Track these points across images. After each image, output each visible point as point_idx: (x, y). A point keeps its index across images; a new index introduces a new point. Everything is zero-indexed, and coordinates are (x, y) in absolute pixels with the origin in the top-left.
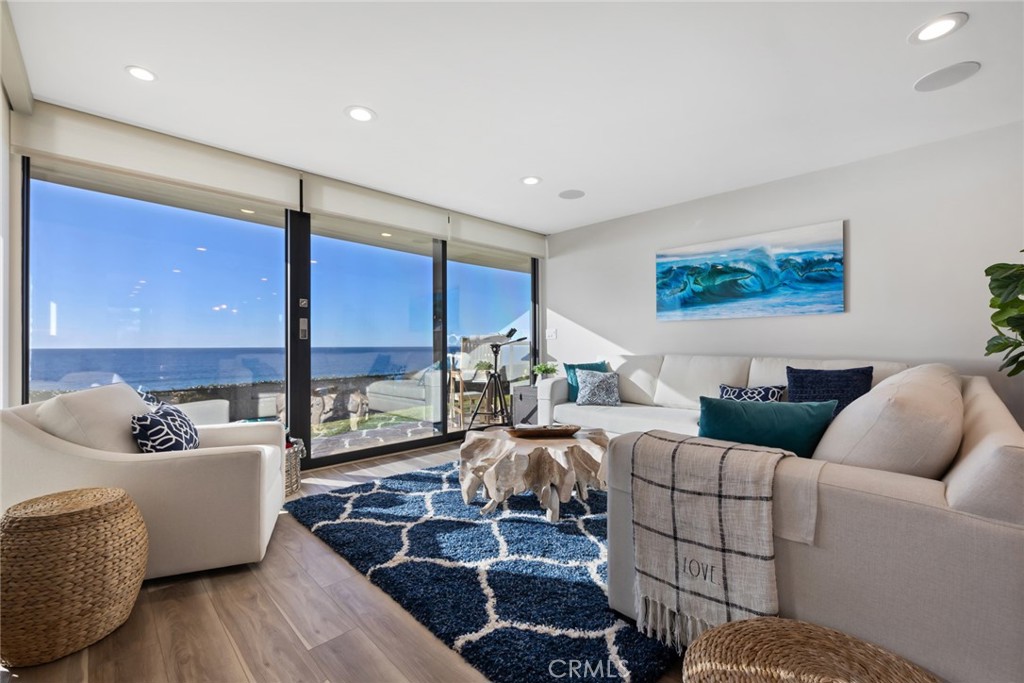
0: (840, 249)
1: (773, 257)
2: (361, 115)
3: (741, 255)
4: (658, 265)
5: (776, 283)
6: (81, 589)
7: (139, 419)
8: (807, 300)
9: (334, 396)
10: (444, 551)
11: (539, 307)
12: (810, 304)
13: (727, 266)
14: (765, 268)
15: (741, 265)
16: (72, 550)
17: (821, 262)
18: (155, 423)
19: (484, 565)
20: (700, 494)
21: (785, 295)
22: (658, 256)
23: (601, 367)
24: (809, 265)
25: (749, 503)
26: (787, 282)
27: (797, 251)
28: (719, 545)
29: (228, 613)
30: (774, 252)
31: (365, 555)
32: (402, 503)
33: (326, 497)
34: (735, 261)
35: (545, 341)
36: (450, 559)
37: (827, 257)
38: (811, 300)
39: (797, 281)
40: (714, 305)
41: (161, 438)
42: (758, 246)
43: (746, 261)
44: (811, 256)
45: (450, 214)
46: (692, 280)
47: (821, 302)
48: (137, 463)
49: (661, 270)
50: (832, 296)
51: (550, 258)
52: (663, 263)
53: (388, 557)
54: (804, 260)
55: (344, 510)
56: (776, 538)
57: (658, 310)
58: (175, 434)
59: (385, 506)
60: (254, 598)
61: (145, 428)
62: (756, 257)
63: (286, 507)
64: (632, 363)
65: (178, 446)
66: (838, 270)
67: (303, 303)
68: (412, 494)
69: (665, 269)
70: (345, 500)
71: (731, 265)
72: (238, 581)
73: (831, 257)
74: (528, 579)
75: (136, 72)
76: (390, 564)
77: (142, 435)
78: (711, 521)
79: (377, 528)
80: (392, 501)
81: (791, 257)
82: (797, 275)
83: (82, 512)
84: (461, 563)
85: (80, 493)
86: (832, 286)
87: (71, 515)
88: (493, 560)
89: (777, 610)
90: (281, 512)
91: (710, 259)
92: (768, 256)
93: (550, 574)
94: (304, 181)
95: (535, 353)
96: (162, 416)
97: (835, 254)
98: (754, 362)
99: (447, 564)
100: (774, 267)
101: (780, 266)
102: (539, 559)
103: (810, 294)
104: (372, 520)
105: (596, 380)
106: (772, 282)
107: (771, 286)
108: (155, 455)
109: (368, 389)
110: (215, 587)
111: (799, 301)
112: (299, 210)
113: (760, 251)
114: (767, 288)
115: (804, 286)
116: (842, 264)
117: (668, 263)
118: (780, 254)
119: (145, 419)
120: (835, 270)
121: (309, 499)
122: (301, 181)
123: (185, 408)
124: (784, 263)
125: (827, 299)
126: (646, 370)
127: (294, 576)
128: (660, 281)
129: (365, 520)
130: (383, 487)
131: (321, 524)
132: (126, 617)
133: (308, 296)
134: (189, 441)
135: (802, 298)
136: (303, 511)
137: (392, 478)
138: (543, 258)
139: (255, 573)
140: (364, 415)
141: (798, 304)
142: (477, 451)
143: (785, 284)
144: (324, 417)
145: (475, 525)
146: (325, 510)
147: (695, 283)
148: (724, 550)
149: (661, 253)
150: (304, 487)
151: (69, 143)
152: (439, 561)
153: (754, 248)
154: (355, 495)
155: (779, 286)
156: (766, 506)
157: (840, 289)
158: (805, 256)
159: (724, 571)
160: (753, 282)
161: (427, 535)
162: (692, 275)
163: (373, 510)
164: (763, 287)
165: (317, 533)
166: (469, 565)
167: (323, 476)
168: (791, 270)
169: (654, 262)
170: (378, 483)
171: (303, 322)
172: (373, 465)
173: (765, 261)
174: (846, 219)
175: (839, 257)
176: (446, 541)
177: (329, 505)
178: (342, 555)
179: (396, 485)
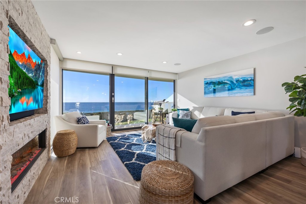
0: (253, 77)
1: (234, 79)
2: (120, 54)
3: (226, 79)
4: (205, 81)
5: (235, 87)
6: (67, 146)
7: (78, 118)
8: (244, 92)
9: (124, 115)
10: (132, 149)
11: (176, 93)
12: (244, 93)
13: (222, 82)
14: (232, 82)
15: (226, 81)
16: (65, 139)
17: (248, 80)
18: (81, 119)
19: (138, 152)
20: (166, 137)
21: (238, 90)
22: (205, 79)
23: (187, 110)
24: (244, 81)
25: (172, 139)
26: (238, 86)
27: (241, 77)
28: (169, 148)
29: (90, 154)
30: (235, 78)
31: (116, 148)
32: (129, 139)
33: (115, 137)
34: (224, 80)
35: (177, 102)
36: (132, 150)
37: (249, 79)
38: (245, 91)
39: (241, 86)
40: (219, 93)
41: (81, 122)
42: (231, 76)
43: (227, 80)
44: (245, 79)
45: (148, 71)
46: (213, 85)
47: (248, 92)
48: (77, 126)
49: (205, 83)
50: (251, 90)
51: (178, 79)
52: (206, 81)
53: (120, 149)
54: (243, 80)
55: (117, 140)
56: (175, 146)
57: (205, 94)
58: (84, 121)
59: (125, 140)
60: (95, 152)
61: (79, 120)
62: (230, 79)
63: (106, 138)
64: (195, 109)
65: (84, 123)
66: (252, 83)
67: (113, 94)
68: (132, 138)
69: (206, 83)
70: (118, 138)
71: (223, 81)
72: (93, 150)
73: (250, 79)
74: (145, 155)
75: (78, 52)
76: (120, 150)
77: (79, 121)
78: (168, 143)
79: (121, 143)
80: (128, 139)
81: (239, 79)
82: (241, 84)
83: (67, 133)
84: (134, 151)
85: (68, 130)
86: (251, 87)
87: (65, 133)
88: (141, 151)
89: (175, 160)
90: (105, 139)
91: (218, 80)
92: (233, 79)
93: (151, 155)
94: (113, 67)
95: (174, 105)
96: (83, 118)
97: (251, 78)
98: (226, 109)
99: (131, 151)
100: (235, 82)
101: (236, 82)
102: (150, 152)
103: (244, 90)
104: (121, 142)
105: (184, 113)
106: (234, 86)
107: (234, 87)
108: (80, 125)
109: (134, 114)
110: (89, 150)
111: (242, 92)
112: (112, 73)
113: (231, 77)
114: (233, 88)
115: (243, 87)
116: (254, 81)
117: (207, 81)
118: (237, 78)
119: (79, 118)
120: (251, 83)
121: (111, 137)
122: (112, 67)
123: (87, 117)
124: (237, 81)
125: (249, 91)
126: (198, 111)
127: (103, 150)
128: (205, 86)
129: (120, 142)
130: (127, 136)
131: (111, 142)
132: (74, 152)
133: (114, 93)
134: (87, 123)
135: (242, 91)
136: (109, 139)
137: (130, 134)
138: (176, 80)
139: (96, 149)
140: (131, 121)
141: (241, 93)
142: (145, 129)
143: (238, 87)
144: (121, 120)
145: (142, 145)
146: (113, 139)
147: (214, 87)
148: (169, 149)
149: (206, 78)
150: (112, 135)
151: (70, 65)
152: (129, 150)
153: (229, 76)
154: (121, 137)
155: (236, 87)
156: (174, 139)
157: (252, 88)
158: (243, 79)
159: (169, 153)
160: (229, 86)
161: (130, 146)
162: (213, 84)
163: (122, 140)
164: (232, 88)
165: (110, 144)
166: (135, 152)
167: (117, 133)
168: (239, 83)
169: (204, 80)
170: (127, 135)
171: (113, 98)
172: (128, 132)
173: (232, 80)
174: (255, 67)
175: (253, 79)
176: (133, 147)
177: (115, 138)
178: (113, 148)
179: (130, 136)
